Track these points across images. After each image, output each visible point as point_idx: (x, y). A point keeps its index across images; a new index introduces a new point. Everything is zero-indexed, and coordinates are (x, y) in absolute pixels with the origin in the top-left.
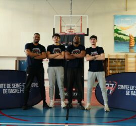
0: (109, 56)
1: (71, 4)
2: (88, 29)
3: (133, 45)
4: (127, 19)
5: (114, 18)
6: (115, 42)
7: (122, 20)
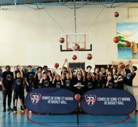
0: (113, 62)
1: (75, 19)
2: (91, 45)
3: (136, 52)
4: (130, 27)
5: (117, 26)
6: (118, 49)
7: (125, 27)
